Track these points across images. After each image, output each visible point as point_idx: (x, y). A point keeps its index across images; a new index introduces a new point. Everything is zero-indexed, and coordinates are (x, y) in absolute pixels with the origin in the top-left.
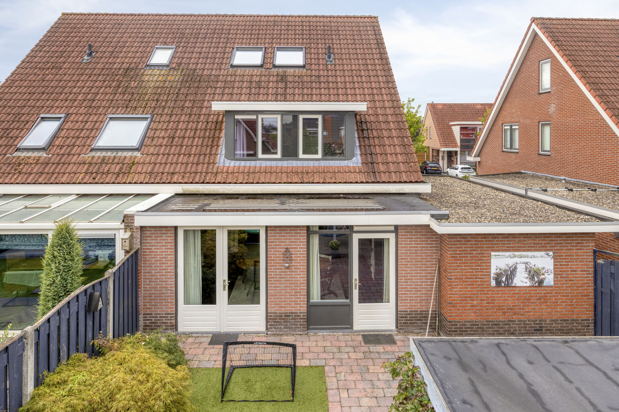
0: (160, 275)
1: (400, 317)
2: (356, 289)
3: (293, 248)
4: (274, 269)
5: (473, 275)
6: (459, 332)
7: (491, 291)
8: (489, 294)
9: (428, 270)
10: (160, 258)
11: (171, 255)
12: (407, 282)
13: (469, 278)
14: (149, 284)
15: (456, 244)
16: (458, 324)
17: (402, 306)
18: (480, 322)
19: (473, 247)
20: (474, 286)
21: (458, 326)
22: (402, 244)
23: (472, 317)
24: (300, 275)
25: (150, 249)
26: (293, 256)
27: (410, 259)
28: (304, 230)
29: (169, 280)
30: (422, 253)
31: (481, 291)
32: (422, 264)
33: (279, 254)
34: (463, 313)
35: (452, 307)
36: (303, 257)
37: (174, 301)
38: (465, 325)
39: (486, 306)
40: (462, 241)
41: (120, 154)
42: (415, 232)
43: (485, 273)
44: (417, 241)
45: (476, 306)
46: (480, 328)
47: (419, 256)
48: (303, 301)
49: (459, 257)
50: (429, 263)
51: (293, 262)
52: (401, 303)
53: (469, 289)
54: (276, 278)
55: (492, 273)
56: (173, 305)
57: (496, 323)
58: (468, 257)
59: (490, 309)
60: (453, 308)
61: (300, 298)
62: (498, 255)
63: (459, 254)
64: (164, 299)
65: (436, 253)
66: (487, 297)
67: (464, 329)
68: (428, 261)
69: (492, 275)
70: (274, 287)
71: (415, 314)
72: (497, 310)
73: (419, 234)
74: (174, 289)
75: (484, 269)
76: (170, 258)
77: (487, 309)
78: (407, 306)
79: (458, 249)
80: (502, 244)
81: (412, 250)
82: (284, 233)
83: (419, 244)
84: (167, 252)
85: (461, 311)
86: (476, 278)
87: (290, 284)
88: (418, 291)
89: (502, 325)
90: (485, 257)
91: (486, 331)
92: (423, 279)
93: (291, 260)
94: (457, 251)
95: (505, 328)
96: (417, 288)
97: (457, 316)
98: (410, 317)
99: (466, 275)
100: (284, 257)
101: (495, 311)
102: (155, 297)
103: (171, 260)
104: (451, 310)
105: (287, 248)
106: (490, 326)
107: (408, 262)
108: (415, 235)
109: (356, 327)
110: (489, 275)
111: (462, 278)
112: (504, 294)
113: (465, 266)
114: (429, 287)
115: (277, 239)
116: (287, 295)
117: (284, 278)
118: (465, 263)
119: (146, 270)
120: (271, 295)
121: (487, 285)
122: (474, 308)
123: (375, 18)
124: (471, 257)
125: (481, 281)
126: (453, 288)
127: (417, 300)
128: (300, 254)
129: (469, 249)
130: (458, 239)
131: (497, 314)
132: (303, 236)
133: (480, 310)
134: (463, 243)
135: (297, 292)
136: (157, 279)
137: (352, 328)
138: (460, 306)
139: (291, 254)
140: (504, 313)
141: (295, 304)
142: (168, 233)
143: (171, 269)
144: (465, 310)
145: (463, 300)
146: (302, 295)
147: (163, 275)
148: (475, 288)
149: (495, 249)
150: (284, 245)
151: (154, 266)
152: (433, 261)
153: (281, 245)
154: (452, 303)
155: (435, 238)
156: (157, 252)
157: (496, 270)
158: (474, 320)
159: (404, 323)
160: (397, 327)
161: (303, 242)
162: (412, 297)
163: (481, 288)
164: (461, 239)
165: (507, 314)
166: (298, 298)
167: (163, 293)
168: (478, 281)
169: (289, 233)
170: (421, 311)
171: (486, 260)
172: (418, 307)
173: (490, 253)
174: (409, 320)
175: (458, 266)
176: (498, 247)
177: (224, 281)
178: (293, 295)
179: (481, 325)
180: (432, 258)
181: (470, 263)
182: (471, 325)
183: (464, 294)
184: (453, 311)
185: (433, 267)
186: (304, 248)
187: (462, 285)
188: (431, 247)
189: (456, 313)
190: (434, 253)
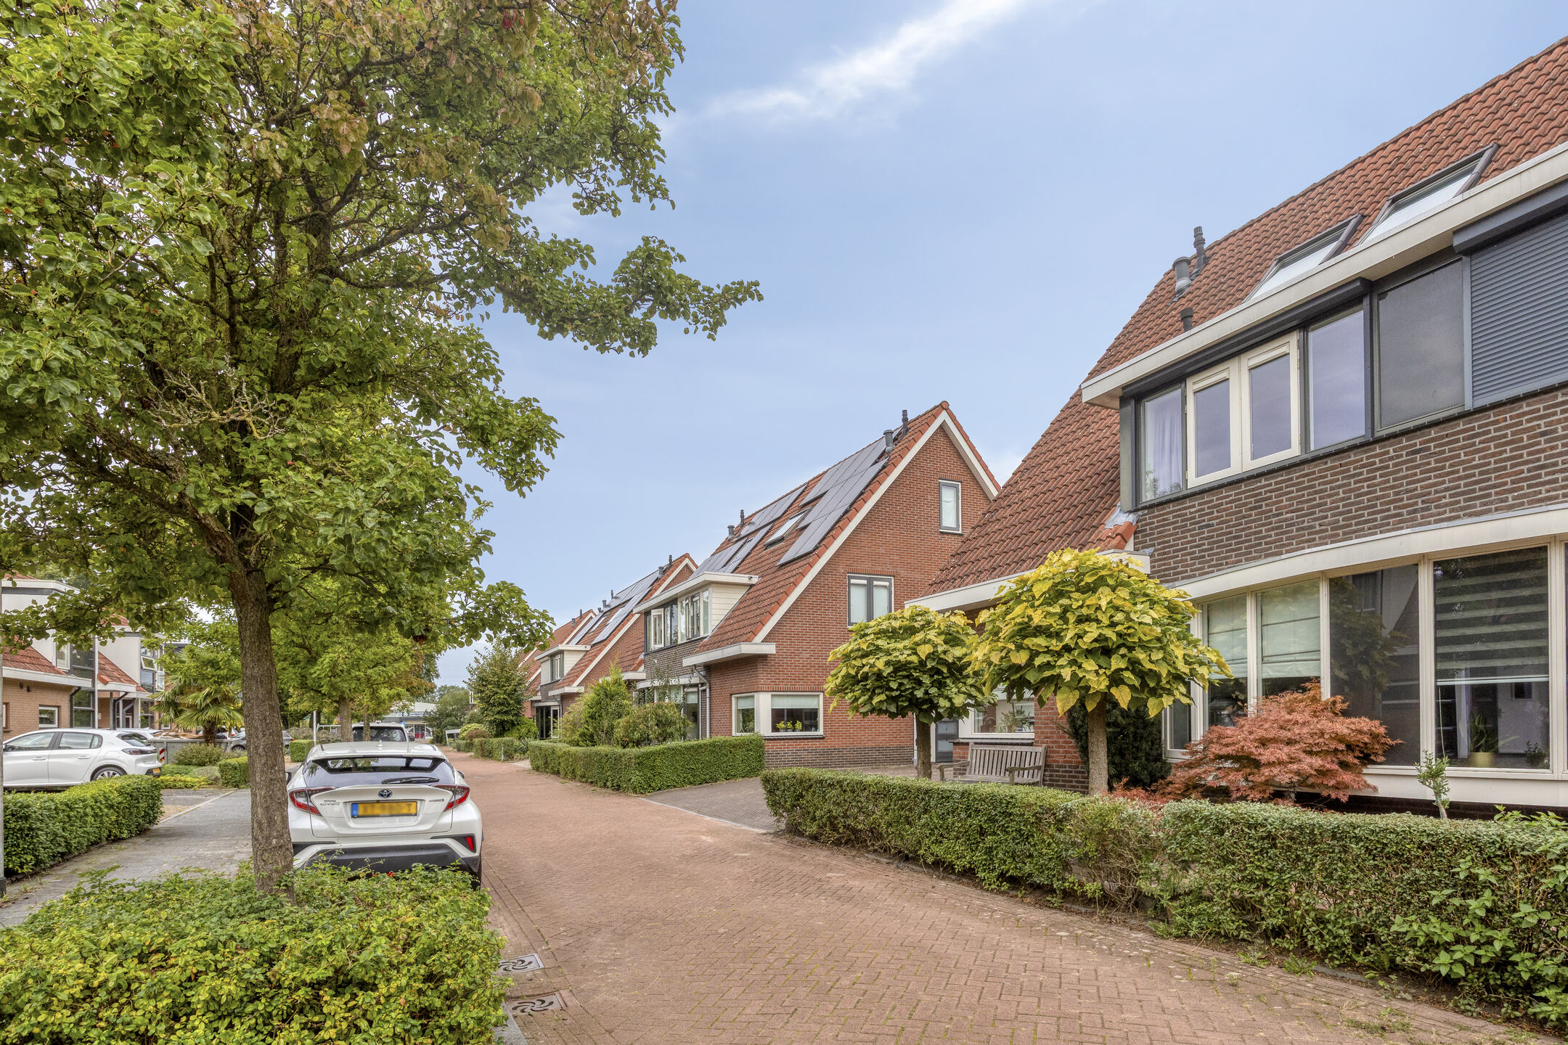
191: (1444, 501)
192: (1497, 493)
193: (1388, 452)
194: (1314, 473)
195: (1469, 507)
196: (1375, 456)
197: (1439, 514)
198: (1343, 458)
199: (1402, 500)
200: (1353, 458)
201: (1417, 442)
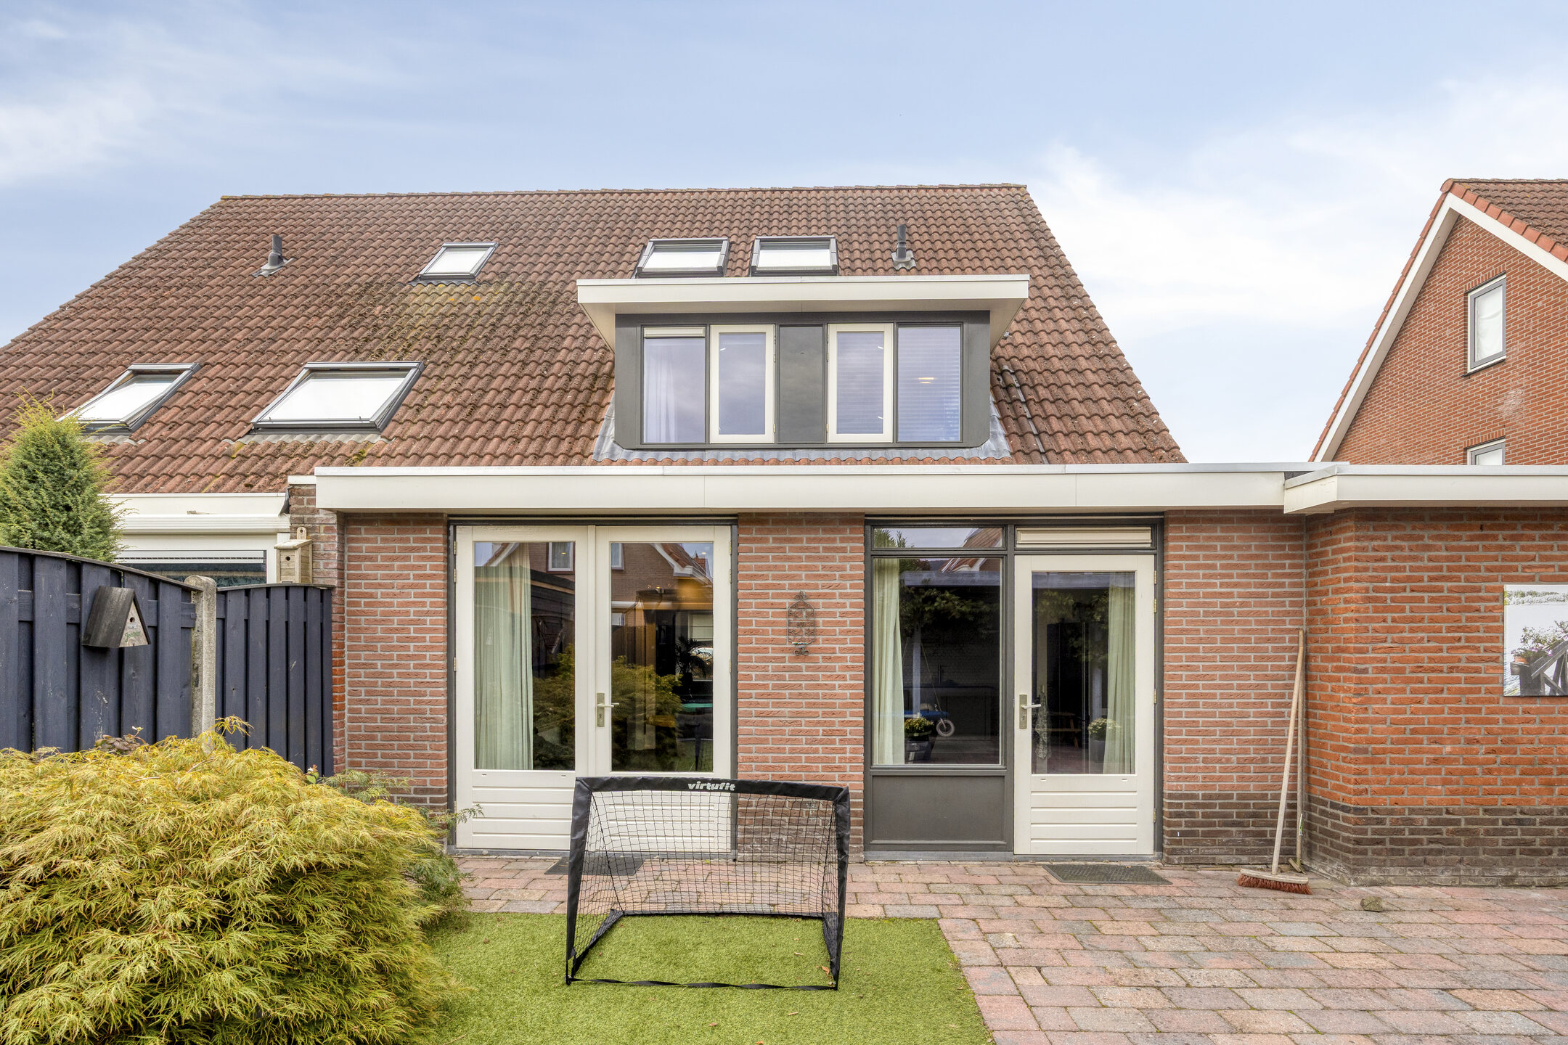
0: (400, 675)
1: (1171, 815)
2: (1023, 726)
3: (819, 596)
4: (759, 660)
5: (1442, 660)
6: (1388, 846)
7: (1502, 711)
8: (1496, 722)
9: (1265, 668)
10: (400, 622)
11: (435, 613)
12: (1196, 705)
13: (1426, 670)
14: (367, 702)
15: (1383, 559)
16: (1388, 818)
17: (1178, 779)
18: (1464, 812)
19: (1440, 569)
20: (1445, 695)
21: (1388, 826)
22: (1178, 585)
23: (1437, 795)
24: (844, 678)
25: (371, 596)
26: (820, 620)
27: (1207, 631)
28: (857, 540)
29: (428, 690)
30: (1248, 614)
31: (1467, 711)
32: (1246, 649)
33: (774, 615)
34: (1405, 783)
35: (1367, 761)
36: (853, 623)
37: (444, 752)
38: (1411, 821)
39: (1487, 762)
40: (1402, 548)
41: (326, 437)
42: (1223, 548)
43: (1483, 654)
44: (1231, 576)
45: (1449, 761)
46: (1465, 832)
47: (1237, 623)
48: (851, 760)
49: (1393, 600)
50: (1270, 646)
51: (820, 638)
52: (1173, 770)
53: (1426, 705)
54: (766, 686)
55: (1508, 651)
56: (440, 765)
57: (1519, 816)
58: (1421, 600)
59: (1499, 770)
60: (1369, 767)
61: (843, 751)
62: (1531, 594)
63: (1392, 590)
64: (413, 747)
65: (1295, 613)
66: (1489, 732)
67: (1407, 835)
68: (1268, 640)
69: (1509, 659)
70: (760, 715)
71: (1222, 806)
72: (1523, 773)
73: (1235, 553)
74: (443, 717)
75: (1481, 640)
76: (432, 622)
77: (1490, 772)
78: (1195, 778)
79: (1390, 575)
80: (1543, 558)
81: (1214, 605)
82: (791, 549)
83: (1236, 585)
84: (423, 604)
85: (1396, 776)
86: (1451, 670)
87: (809, 705)
88: (1233, 733)
89: (1542, 823)
90: (1482, 599)
91: (1483, 842)
92: (1248, 696)
93: (812, 633)
94: (1385, 580)
95: (1551, 832)
96: (1228, 724)
97: (1385, 792)
98: (1204, 815)
99: (1417, 660)
100: (790, 624)
101: (1517, 776)
102: (384, 738)
103: (435, 630)
104: (1364, 772)
105: (800, 596)
106: (1500, 826)
107: (1200, 640)
108: (1224, 557)
109: (1023, 845)
110: (1496, 660)
111: (1402, 670)
112: (1552, 721)
113: (1412, 630)
114: (1269, 720)
115: (769, 569)
116: (800, 742)
117: (792, 687)
118: (1412, 620)
119: (358, 657)
120: (748, 742)
121: (1488, 691)
122: (1444, 768)
123: (1018, 188)
124: (1432, 600)
125: (1467, 681)
126: (1369, 701)
127: (1228, 761)
128: (843, 615)
129: (1426, 575)
130: (1390, 542)
131: (1526, 787)
132: (851, 559)
133: (1463, 772)
134: (1407, 553)
135: (831, 733)
136: (390, 685)
137: (1009, 847)
138: (1393, 761)
139: (813, 614)
140: (1550, 784)
141: (824, 769)
142: (424, 549)
143: (433, 658)
144: (1412, 772)
145: (1405, 742)
146: (850, 742)
147: (409, 675)
148: (1445, 701)
149: (1520, 573)
150: (791, 586)
151: (383, 649)
152: (1283, 640)
153: (783, 587)
154: (1366, 751)
155: (1291, 566)
156: (391, 605)
157: (1525, 640)
158: (1443, 807)
159: (1183, 834)
160: (1159, 846)
161: (852, 577)
162: (1212, 751)
163: (1468, 701)
164: (1398, 543)
165: (1557, 789)
166: (835, 750)
167: (409, 729)
168: (1458, 681)
169: (807, 549)
170: (1241, 797)
171: (1488, 610)
172: (1233, 783)
173: (1502, 590)
174: (1202, 825)
175: (1389, 630)
176: (1530, 567)
177: (600, 698)
178: (821, 742)
179: (1468, 822)
180: (1282, 631)
181: (1432, 620)
182: (1431, 822)
183: (1409, 721)
184: (1371, 776)
185: (1283, 658)
186: (856, 596)
187: (1403, 691)
188: (1275, 595)
189: (1379, 782)
190: (1288, 613)
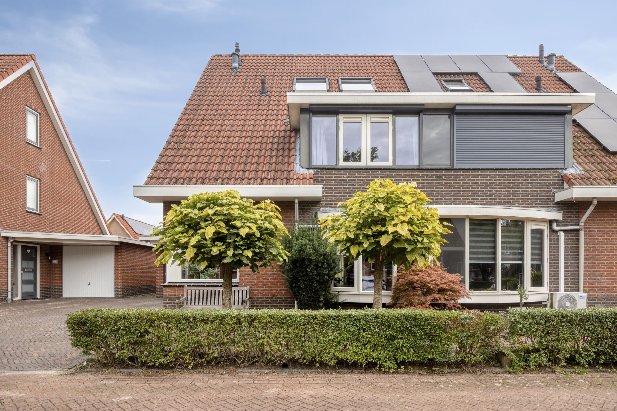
191: (447, 197)
192: (463, 199)
193: (429, 175)
194: (401, 175)
195: (454, 202)
196: (425, 175)
197: (446, 202)
198: (412, 172)
199: (433, 194)
200: (416, 173)
201: (439, 174)
